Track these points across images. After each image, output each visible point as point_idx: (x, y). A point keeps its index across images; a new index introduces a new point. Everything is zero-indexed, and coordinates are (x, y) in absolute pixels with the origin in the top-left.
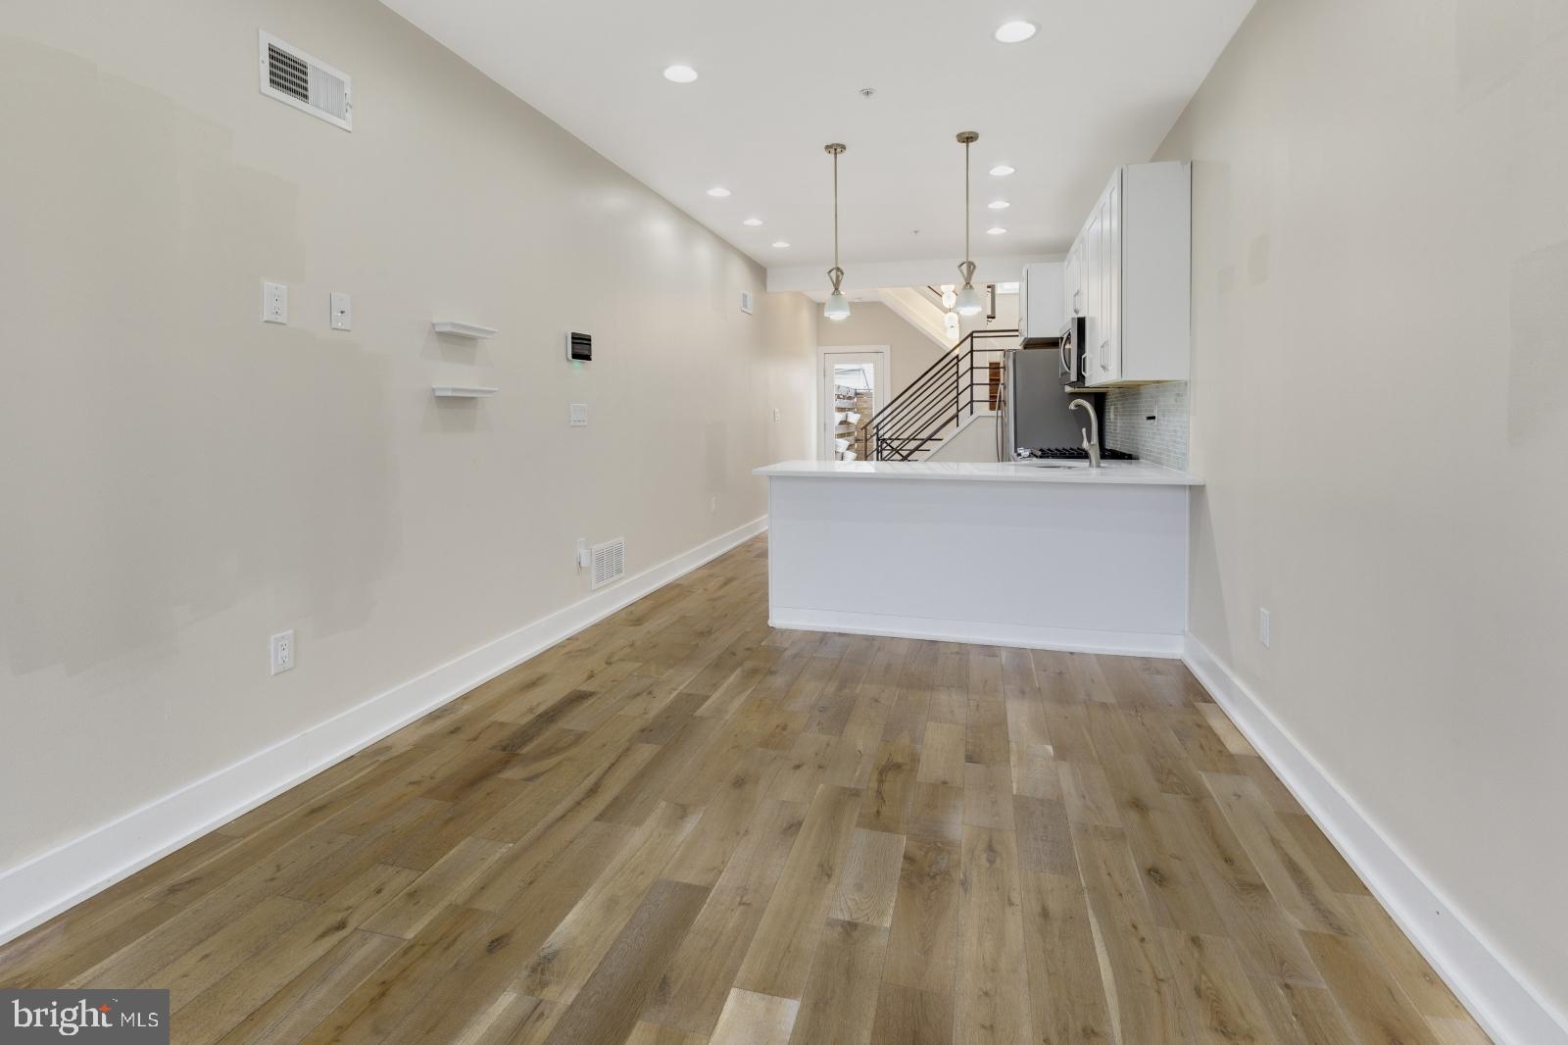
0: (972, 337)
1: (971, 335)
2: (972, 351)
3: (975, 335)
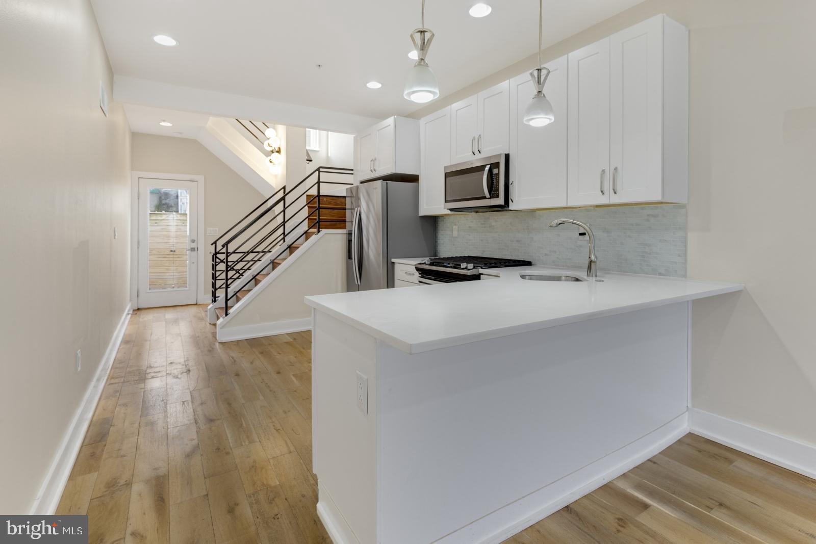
0: (319, 172)
1: (318, 170)
2: (319, 182)
3: (321, 170)
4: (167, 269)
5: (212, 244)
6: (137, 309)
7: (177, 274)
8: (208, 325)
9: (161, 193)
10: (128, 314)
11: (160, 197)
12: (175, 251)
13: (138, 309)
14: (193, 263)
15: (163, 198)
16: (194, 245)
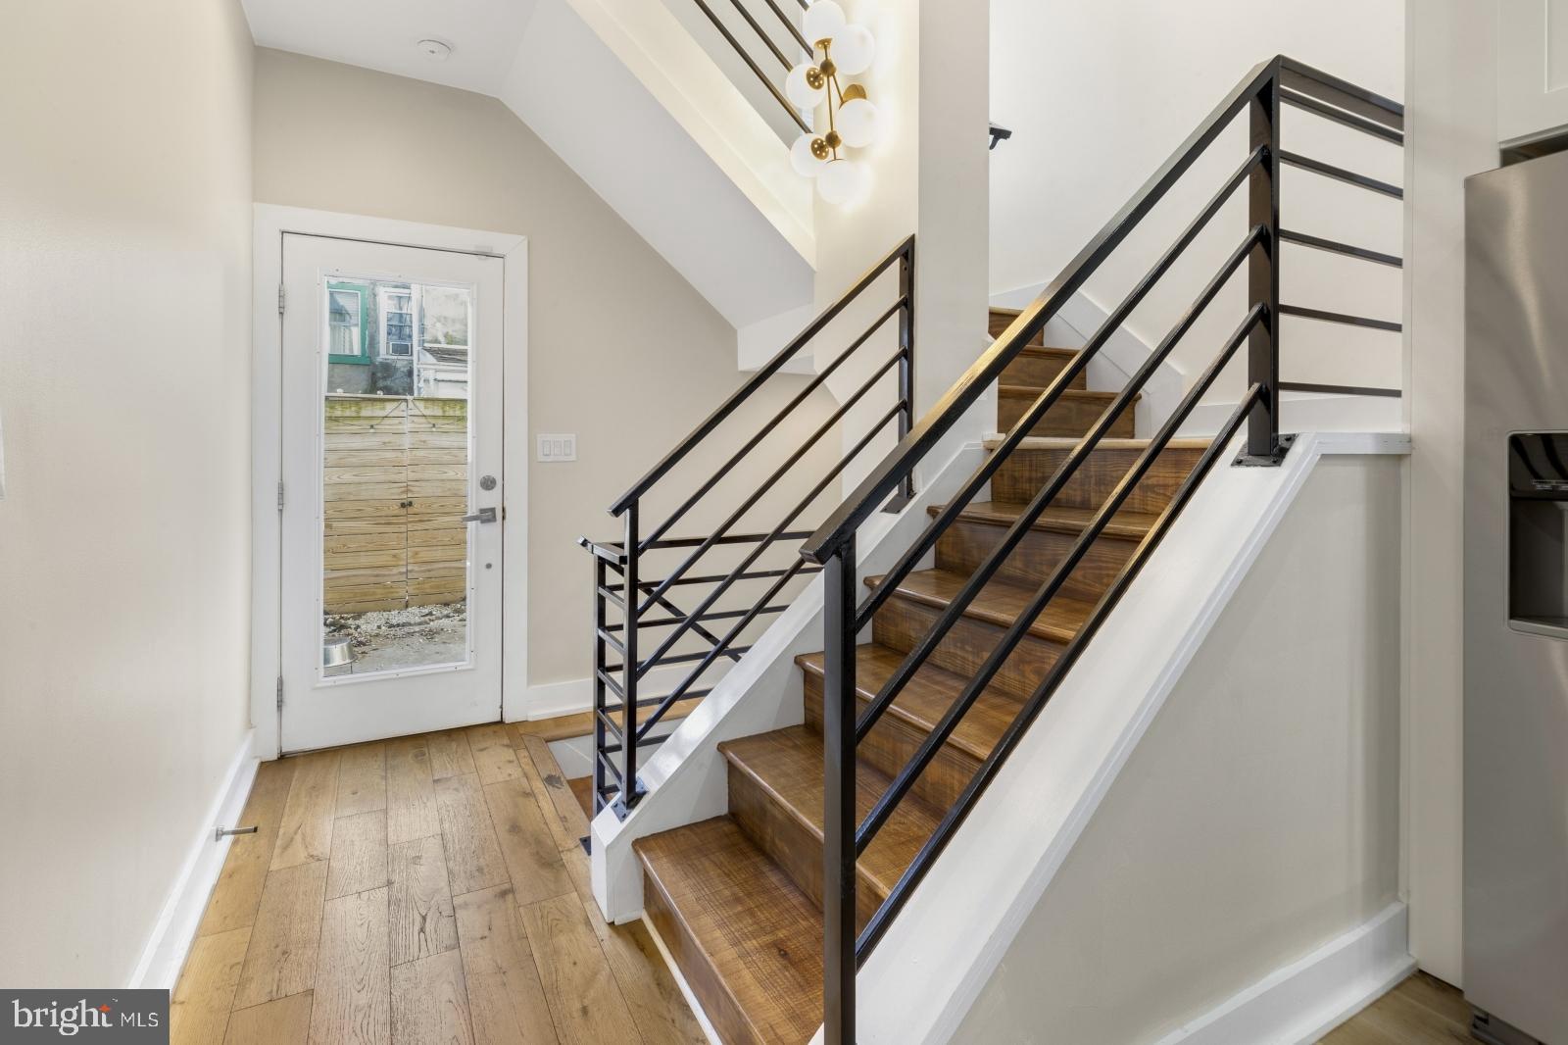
4: (394, 556)
5: (617, 511)
6: (274, 756)
7: (416, 568)
8: (603, 931)
9: (375, 366)
10: (219, 834)
11: (373, 374)
12: (410, 504)
13: (283, 757)
14: (489, 566)
15: (379, 375)
16: (490, 500)
